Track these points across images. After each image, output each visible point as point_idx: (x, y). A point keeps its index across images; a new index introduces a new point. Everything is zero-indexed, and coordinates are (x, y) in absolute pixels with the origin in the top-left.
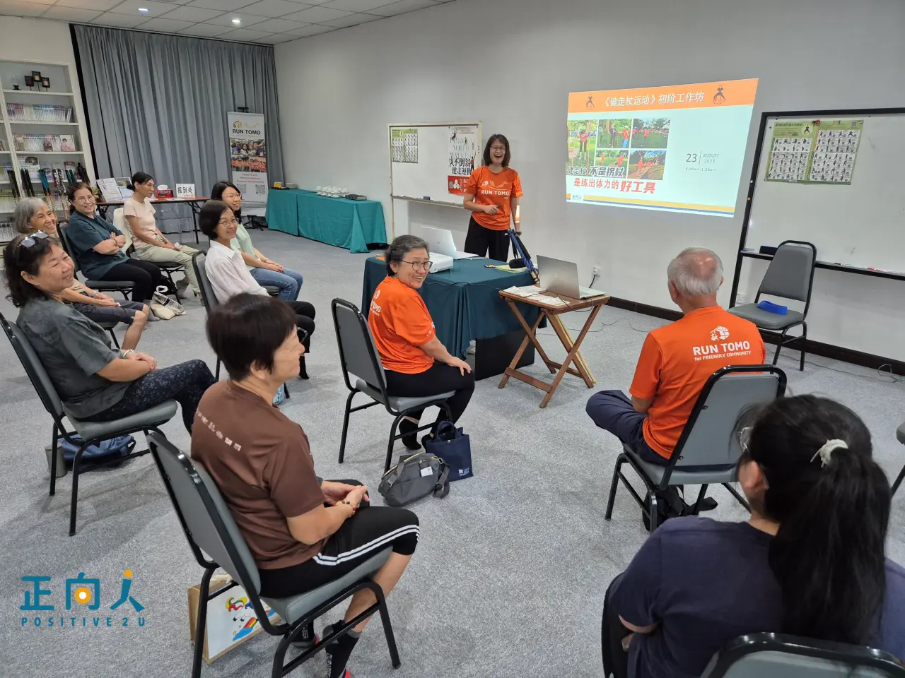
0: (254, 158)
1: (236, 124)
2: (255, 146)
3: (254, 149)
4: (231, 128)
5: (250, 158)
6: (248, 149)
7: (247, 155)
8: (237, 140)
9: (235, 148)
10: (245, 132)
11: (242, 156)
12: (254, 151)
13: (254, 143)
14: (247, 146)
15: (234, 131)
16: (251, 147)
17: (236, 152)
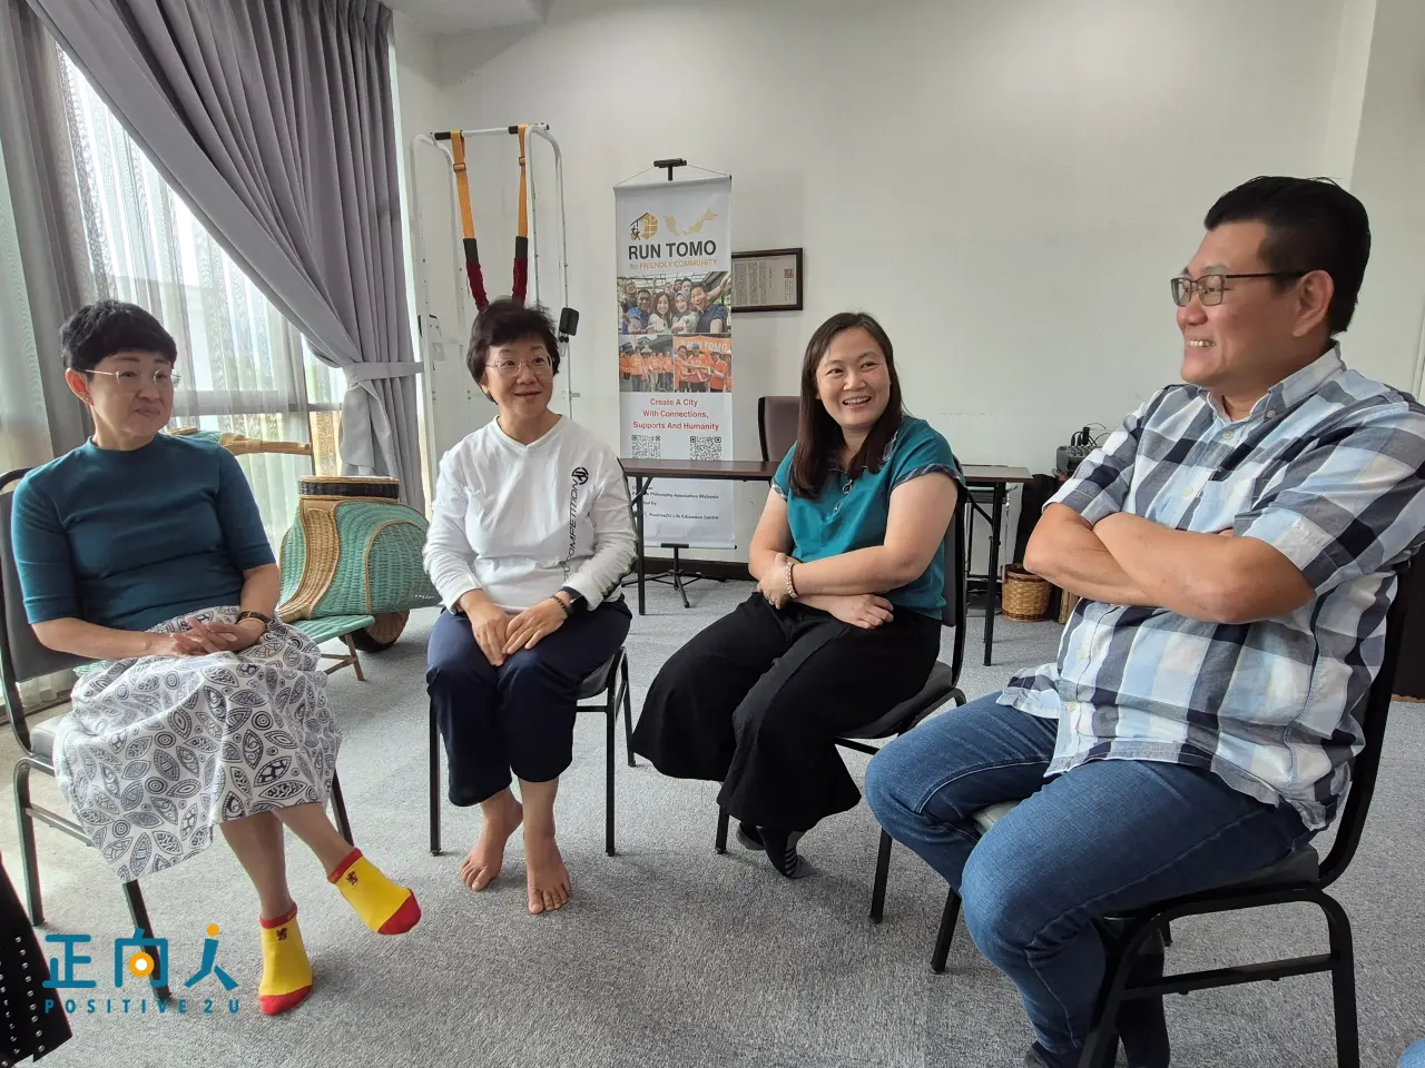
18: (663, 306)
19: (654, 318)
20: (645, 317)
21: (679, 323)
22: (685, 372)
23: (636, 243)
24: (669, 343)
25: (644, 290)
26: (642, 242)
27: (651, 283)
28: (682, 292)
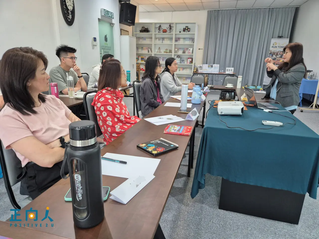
0: (279, 59)
1: (274, 44)
2: (281, 54)
3: (280, 54)
4: (271, 45)
5: (277, 59)
6: (277, 55)
7: (276, 57)
8: (272, 51)
9: (271, 55)
10: (278, 47)
11: (273, 58)
12: (280, 56)
13: (281, 52)
14: (277, 53)
15: (272, 47)
16: (278, 54)
17: (271, 56)
18: (276, 54)
19: (274, 55)
20: (272, 55)
21: (278, 56)
22: (277, 62)
23: (273, 46)
24: (276, 59)
25: (273, 52)
26: (274, 46)
27: (274, 51)
28: (279, 52)
